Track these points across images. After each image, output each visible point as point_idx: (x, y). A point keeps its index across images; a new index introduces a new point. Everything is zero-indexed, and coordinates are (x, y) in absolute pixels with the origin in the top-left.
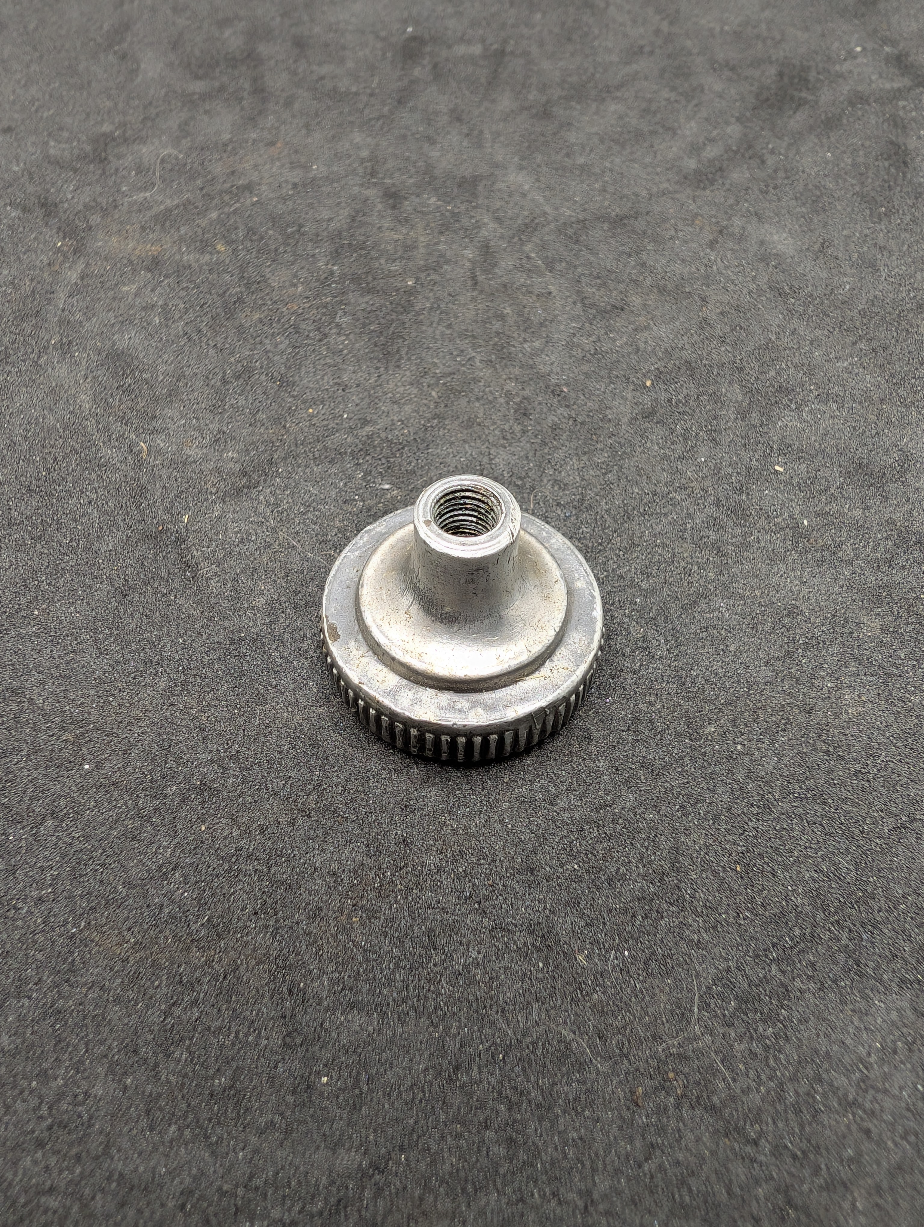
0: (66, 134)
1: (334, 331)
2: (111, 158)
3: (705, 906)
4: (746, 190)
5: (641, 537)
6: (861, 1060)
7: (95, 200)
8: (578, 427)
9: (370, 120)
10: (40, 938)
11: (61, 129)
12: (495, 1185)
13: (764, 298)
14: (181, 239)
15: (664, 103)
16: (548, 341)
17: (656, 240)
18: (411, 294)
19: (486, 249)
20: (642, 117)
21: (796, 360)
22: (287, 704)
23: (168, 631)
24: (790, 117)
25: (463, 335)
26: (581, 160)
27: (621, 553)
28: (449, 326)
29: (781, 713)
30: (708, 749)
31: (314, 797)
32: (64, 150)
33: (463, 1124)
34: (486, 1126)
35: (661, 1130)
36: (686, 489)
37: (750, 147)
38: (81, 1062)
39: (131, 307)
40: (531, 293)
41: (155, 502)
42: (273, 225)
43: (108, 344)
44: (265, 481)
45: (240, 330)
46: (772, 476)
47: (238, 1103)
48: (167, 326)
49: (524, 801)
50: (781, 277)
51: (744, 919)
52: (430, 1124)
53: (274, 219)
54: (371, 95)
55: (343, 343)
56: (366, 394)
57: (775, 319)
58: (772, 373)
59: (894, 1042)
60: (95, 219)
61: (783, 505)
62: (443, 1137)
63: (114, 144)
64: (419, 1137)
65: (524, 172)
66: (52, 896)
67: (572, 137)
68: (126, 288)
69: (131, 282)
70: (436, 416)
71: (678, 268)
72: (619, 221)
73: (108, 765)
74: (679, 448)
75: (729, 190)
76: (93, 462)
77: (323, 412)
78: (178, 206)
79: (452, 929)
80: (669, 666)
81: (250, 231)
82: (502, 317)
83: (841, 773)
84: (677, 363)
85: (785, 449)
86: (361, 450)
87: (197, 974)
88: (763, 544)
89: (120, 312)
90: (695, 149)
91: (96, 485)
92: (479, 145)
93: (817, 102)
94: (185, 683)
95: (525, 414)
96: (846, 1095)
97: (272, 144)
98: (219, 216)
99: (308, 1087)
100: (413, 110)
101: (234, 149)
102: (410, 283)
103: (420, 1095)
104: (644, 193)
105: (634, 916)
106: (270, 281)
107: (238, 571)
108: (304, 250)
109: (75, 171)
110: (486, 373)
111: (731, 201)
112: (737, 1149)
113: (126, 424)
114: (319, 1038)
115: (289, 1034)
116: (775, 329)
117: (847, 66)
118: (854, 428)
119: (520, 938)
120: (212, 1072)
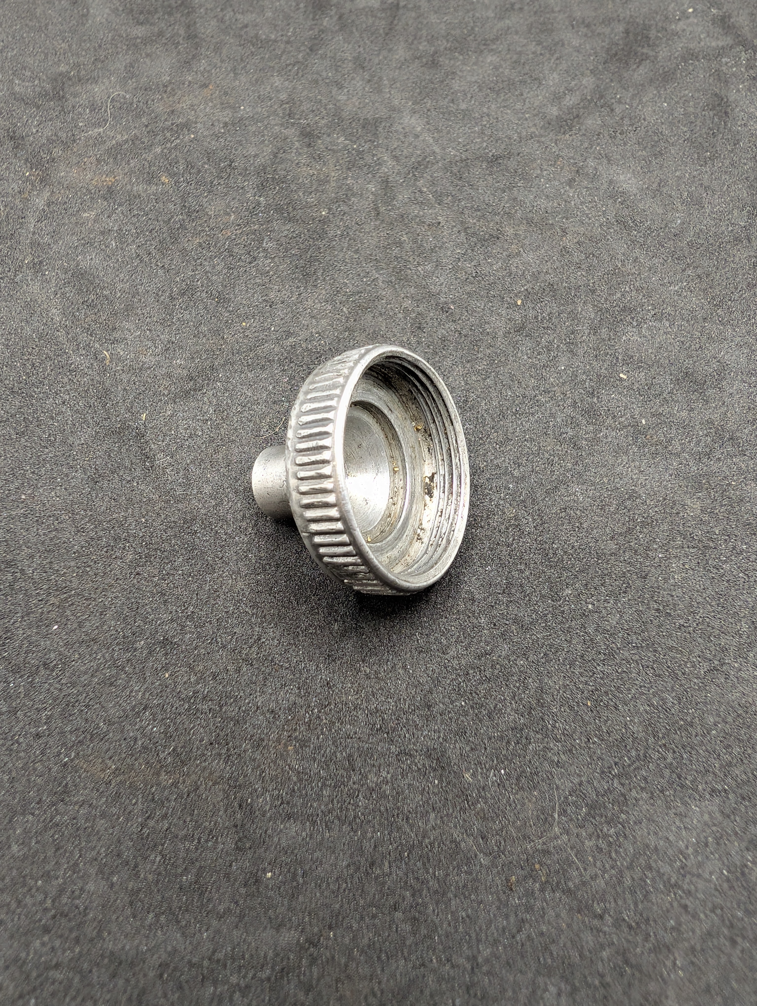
0: (28, 74)
1: (261, 255)
2: (68, 96)
3: (563, 734)
4: (598, 135)
5: (513, 433)
6: (681, 852)
7: (56, 135)
8: (463, 339)
9: (287, 65)
10: (39, 766)
11: (24, 68)
12: (403, 954)
13: (612, 231)
14: (132, 172)
15: (531, 56)
16: (438, 264)
17: (525, 177)
18: (325, 223)
19: (386, 183)
20: (514, 68)
21: (637, 284)
22: (231, 573)
23: (133, 512)
24: (634, 70)
25: (368, 259)
26: (463, 106)
27: (498, 446)
28: (357, 251)
29: (622, 579)
30: (566, 608)
31: (255, 649)
32: (27, 87)
33: (377, 907)
34: (395, 908)
35: (529, 909)
36: (549, 392)
37: (601, 97)
38: (76, 864)
39: (91, 231)
40: (424, 222)
41: (118, 403)
42: (209, 160)
43: (73, 264)
44: (208, 384)
45: (184, 252)
46: (618, 382)
47: (201, 894)
48: (122, 249)
49: (422, 651)
50: (626, 212)
51: (594, 743)
52: (352, 907)
53: (209, 155)
54: (288, 42)
55: (269, 266)
56: (289, 309)
57: (621, 248)
58: (619, 295)
59: (706, 838)
60: (57, 152)
61: (626, 407)
62: (362, 918)
63: (70, 83)
64: (344, 918)
65: (417, 116)
66: (47, 733)
67: (456, 85)
68: (86, 215)
69: (90, 209)
70: (347, 329)
71: (542, 203)
72: (495, 160)
73: (88, 624)
74: (544, 357)
75: (584, 135)
76: (65, 368)
77: (254, 325)
78: (126, 141)
79: (367, 754)
80: (536, 540)
81: (190, 165)
82: (400, 244)
83: (668, 627)
84: (542, 285)
85: (628, 360)
86: (286, 358)
87: (166, 793)
88: (610, 440)
89: (82, 236)
90: (557, 98)
91: (68, 387)
92: (379, 91)
93: (656, 57)
94: (148, 556)
95: (419, 328)
96: (669, 879)
97: (205, 86)
98: (162, 152)
99: (257, 881)
100: (323, 57)
101: (173, 89)
102: (323, 213)
103: (344, 885)
104: (515, 137)
105: (508, 742)
106: (207, 210)
107: (188, 461)
108: (235, 182)
109: (38, 107)
110: (387, 293)
111: (586, 145)
112: (587, 922)
113: (91, 335)
114: (264, 842)
115: (240, 840)
116: (620, 257)
117: (681, 25)
118: (682, 342)
119: (420, 760)
120: (180, 871)
